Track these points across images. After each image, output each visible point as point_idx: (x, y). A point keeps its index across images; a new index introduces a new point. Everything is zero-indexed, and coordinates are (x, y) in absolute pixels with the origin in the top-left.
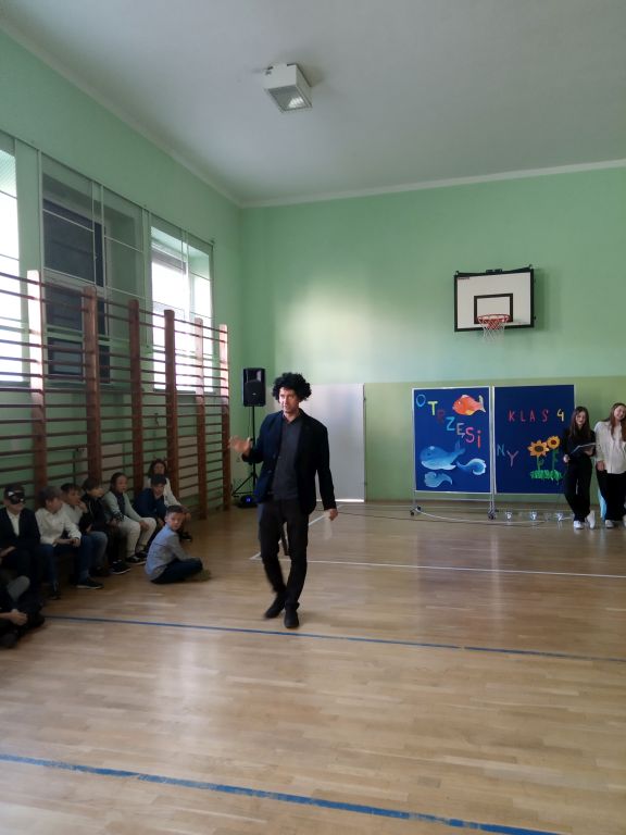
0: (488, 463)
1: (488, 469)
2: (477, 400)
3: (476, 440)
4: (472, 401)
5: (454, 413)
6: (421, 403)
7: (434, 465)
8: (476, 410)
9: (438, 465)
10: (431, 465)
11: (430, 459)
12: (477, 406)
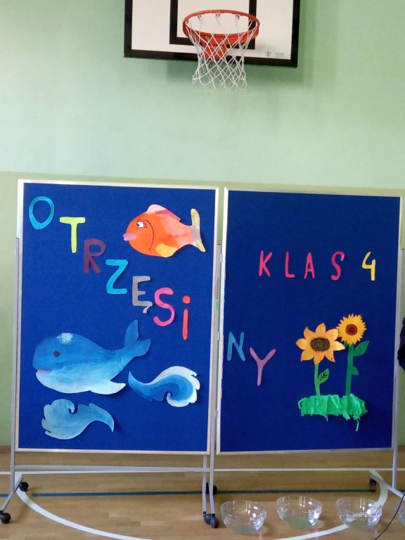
0: (203, 378)
1: (203, 393)
2: (186, 220)
3: (178, 318)
4: (172, 223)
5: (126, 251)
6: (41, 220)
7: (69, 382)
8: (182, 244)
9: (80, 380)
10: (62, 381)
11: (59, 366)
12: (185, 235)
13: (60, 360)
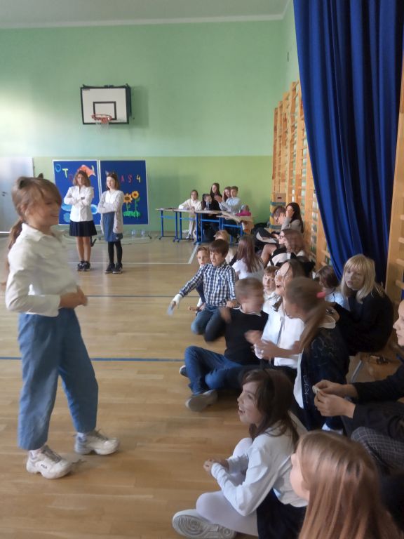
4: (88, 169)
12: (91, 172)
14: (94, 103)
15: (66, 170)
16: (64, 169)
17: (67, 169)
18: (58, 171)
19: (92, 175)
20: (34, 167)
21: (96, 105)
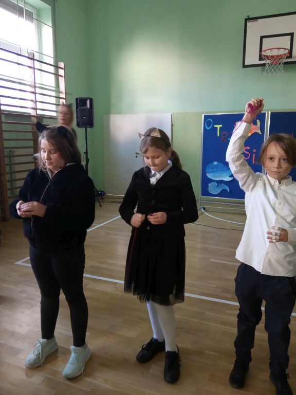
2: (255, 124)
3: (251, 157)
6: (209, 127)
7: (216, 177)
8: (254, 132)
9: (219, 176)
10: (214, 176)
11: (213, 172)
12: (254, 129)
13: (214, 170)
14: (262, 38)
15: (219, 126)
16: (215, 126)
17: (221, 126)
18: (208, 128)
19: (256, 133)
20: (172, 125)
21: (264, 39)
